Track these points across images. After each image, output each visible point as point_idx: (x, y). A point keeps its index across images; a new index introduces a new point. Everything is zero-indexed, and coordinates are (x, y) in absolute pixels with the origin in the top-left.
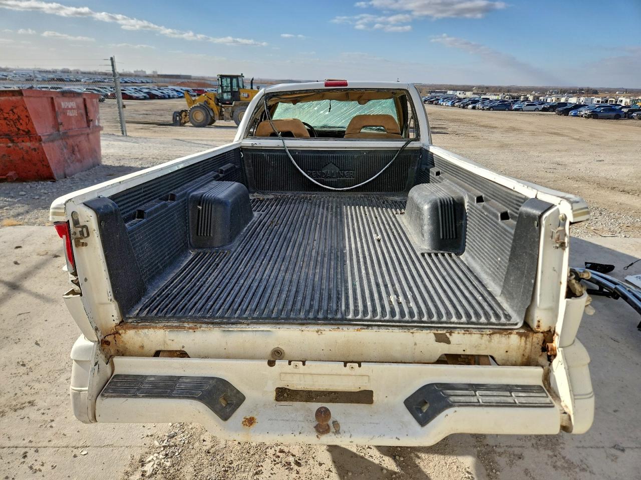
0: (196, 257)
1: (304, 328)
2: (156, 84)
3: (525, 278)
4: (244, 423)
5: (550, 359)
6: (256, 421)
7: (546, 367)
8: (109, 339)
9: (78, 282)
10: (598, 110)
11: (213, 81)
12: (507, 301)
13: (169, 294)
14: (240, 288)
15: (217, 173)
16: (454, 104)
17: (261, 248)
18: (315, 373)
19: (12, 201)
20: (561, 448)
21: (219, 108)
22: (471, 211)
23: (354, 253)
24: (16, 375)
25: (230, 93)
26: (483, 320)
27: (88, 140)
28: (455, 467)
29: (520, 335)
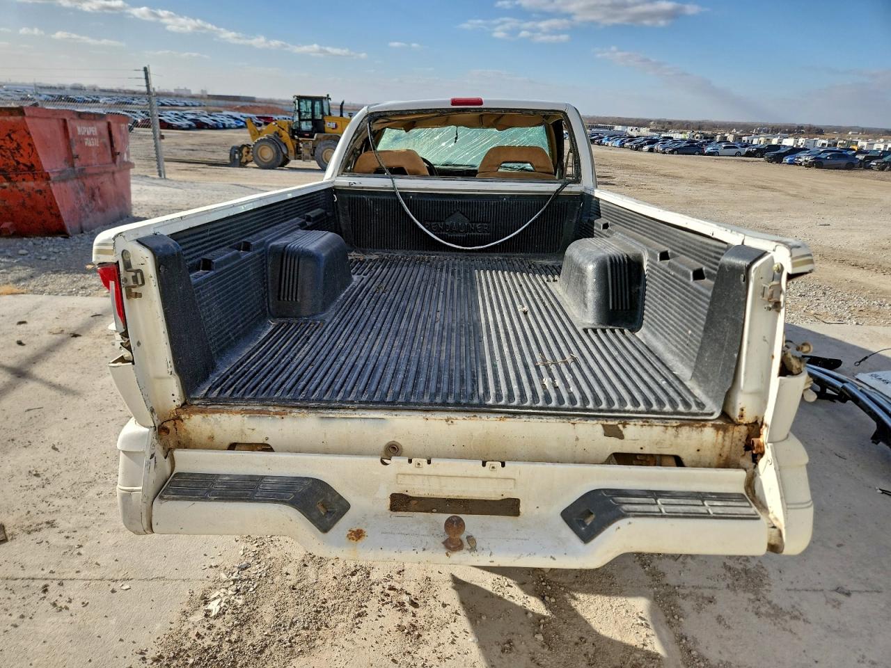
0: (278, 330)
1: (429, 415)
2: (205, 108)
3: (724, 352)
4: (350, 536)
5: (755, 459)
6: (366, 534)
7: (750, 470)
8: (169, 425)
9: (130, 346)
10: (823, 156)
11: (286, 105)
12: (700, 386)
13: (245, 372)
14: (341, 367)
15: (303, 220)
16: (624, 144)
17: (366, 318)
18: (444, 474)
19: (10, 262)
20: (767, 590)
21: (295, 142)
22: (653, 273)
23: (492, 327)
24: (28, 488)
25: (310, 122)
26: (668, 408)
27: (114, 182)
28: (624, 611)
29: (717, 428)
